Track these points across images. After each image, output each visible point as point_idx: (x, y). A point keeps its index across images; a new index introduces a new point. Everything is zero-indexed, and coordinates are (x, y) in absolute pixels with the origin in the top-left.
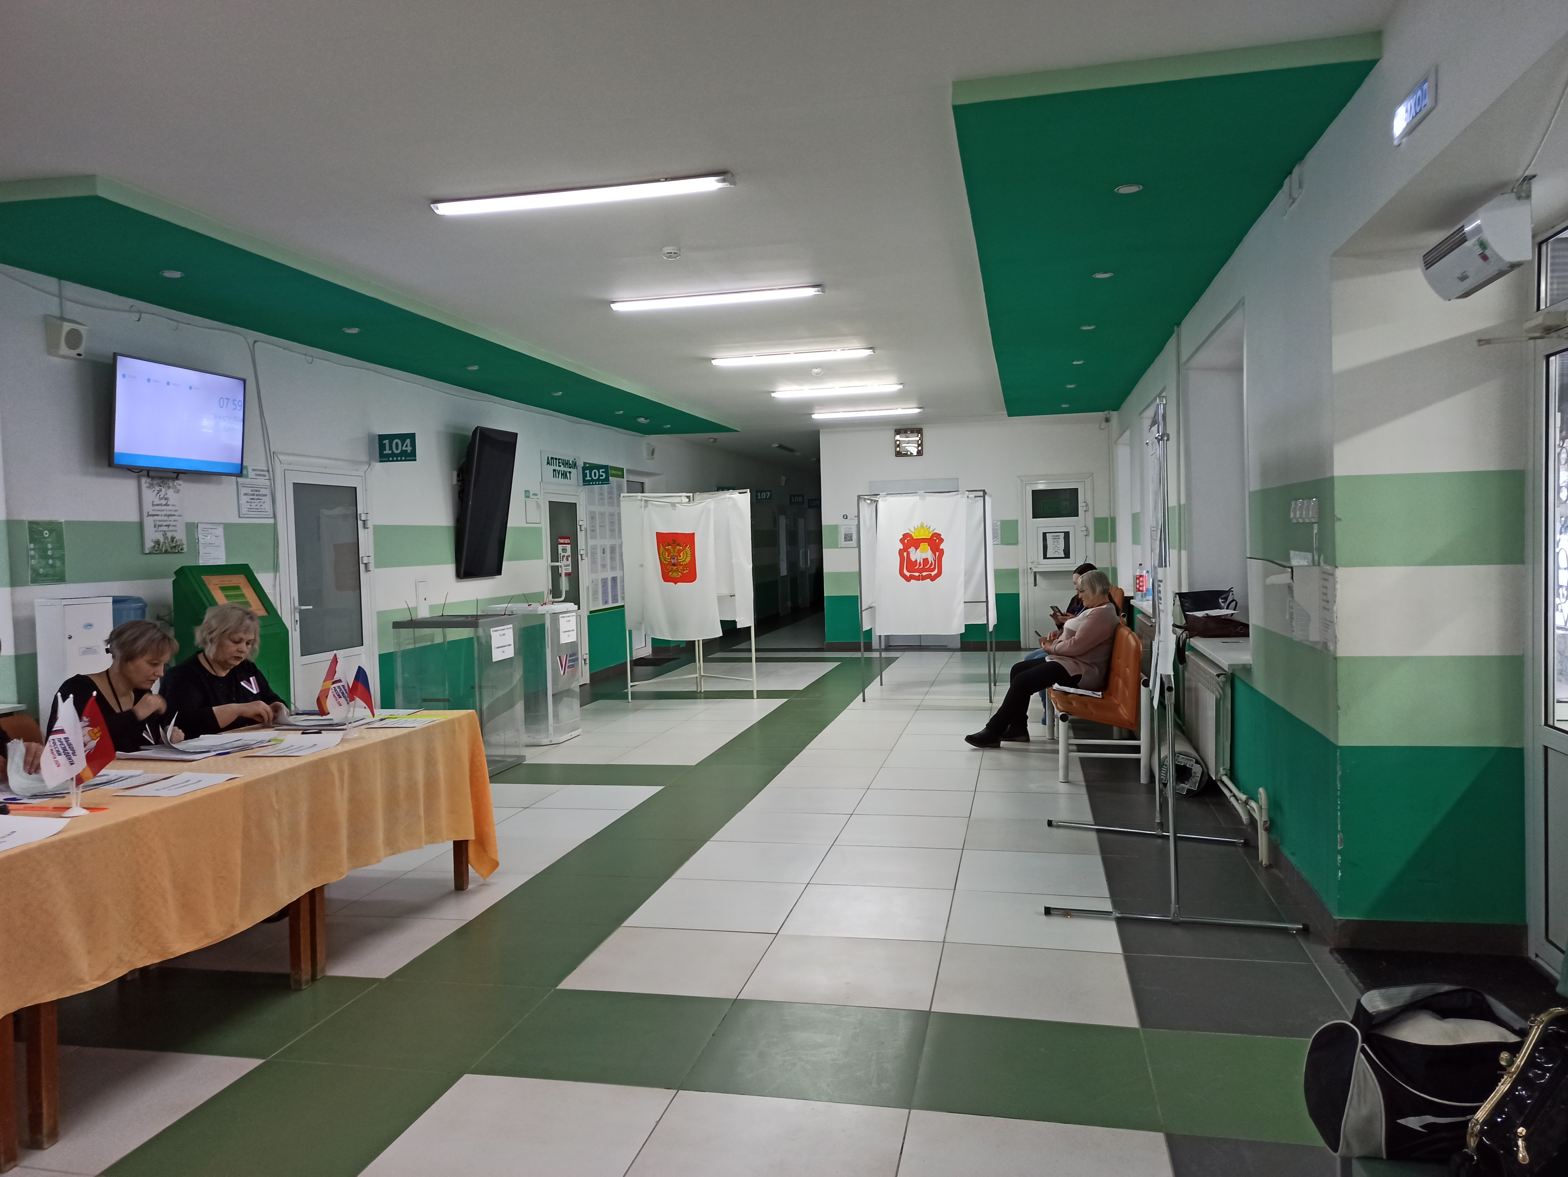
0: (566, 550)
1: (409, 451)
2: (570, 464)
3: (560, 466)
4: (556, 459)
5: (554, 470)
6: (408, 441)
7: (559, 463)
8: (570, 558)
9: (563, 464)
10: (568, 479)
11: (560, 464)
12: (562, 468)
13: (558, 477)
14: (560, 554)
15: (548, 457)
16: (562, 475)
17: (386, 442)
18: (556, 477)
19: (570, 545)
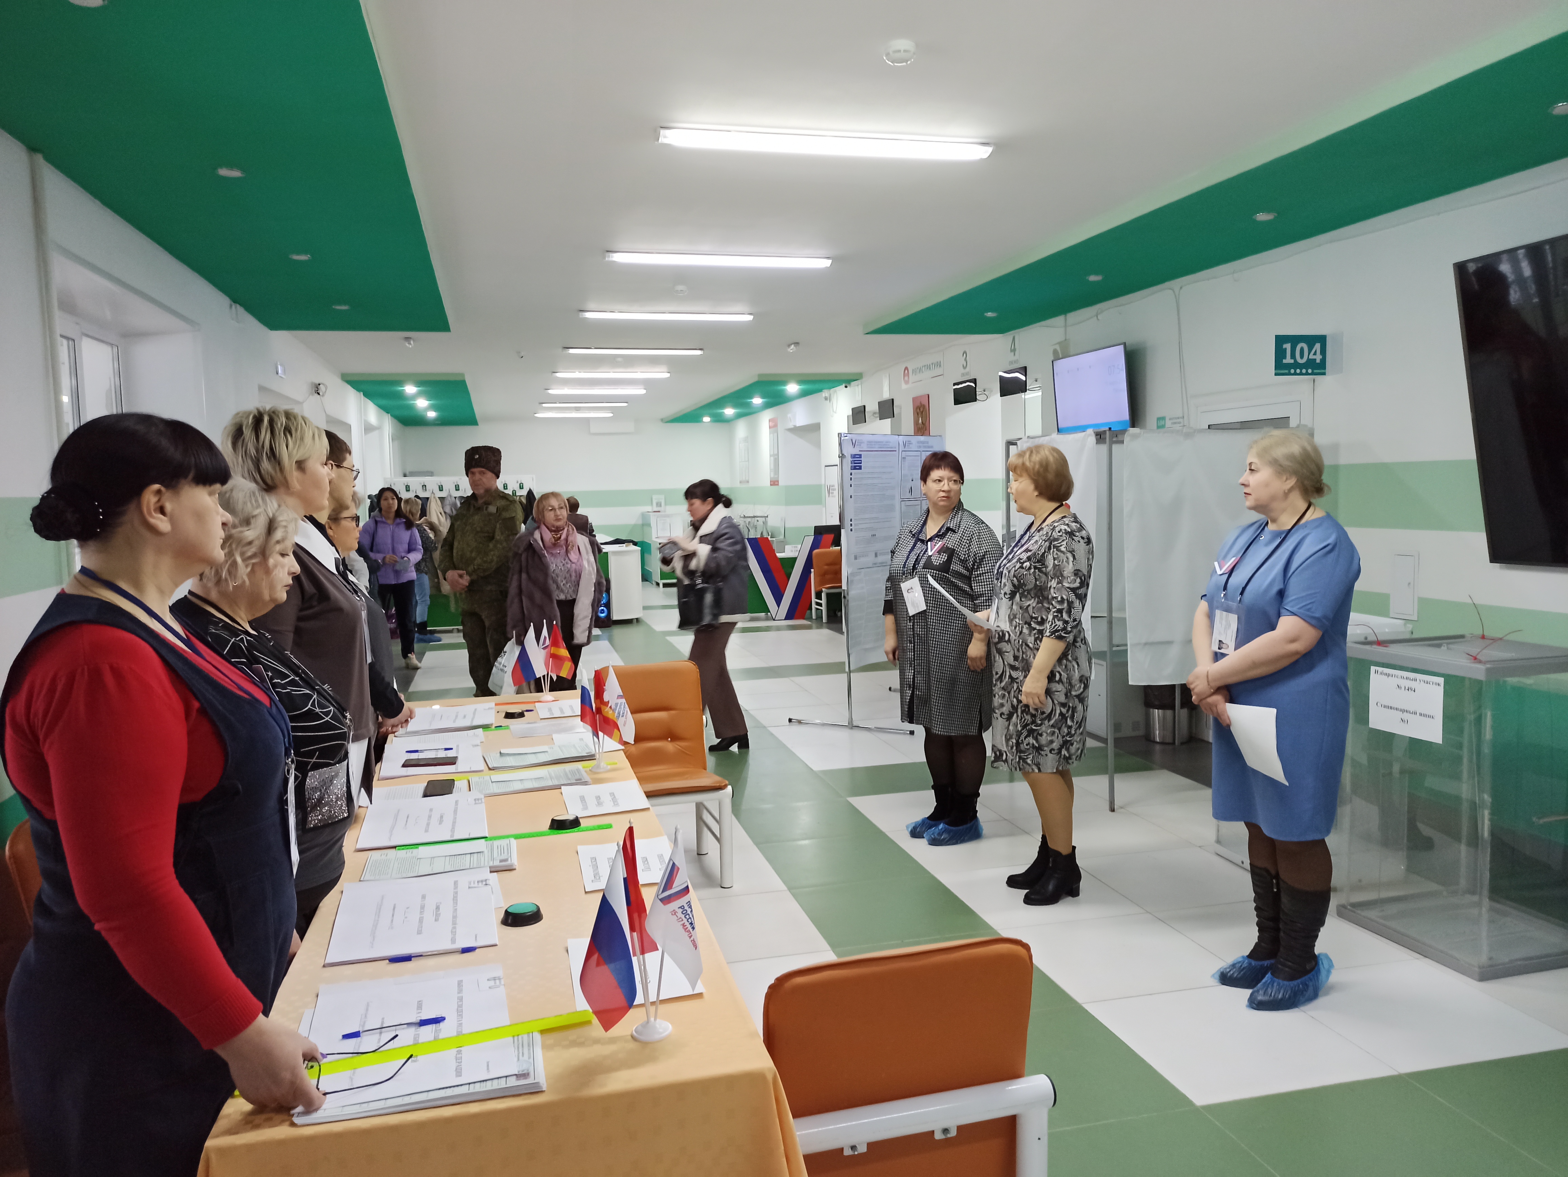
1: (1318, 361)
6: (1318, 346)
17: (1288, 346)
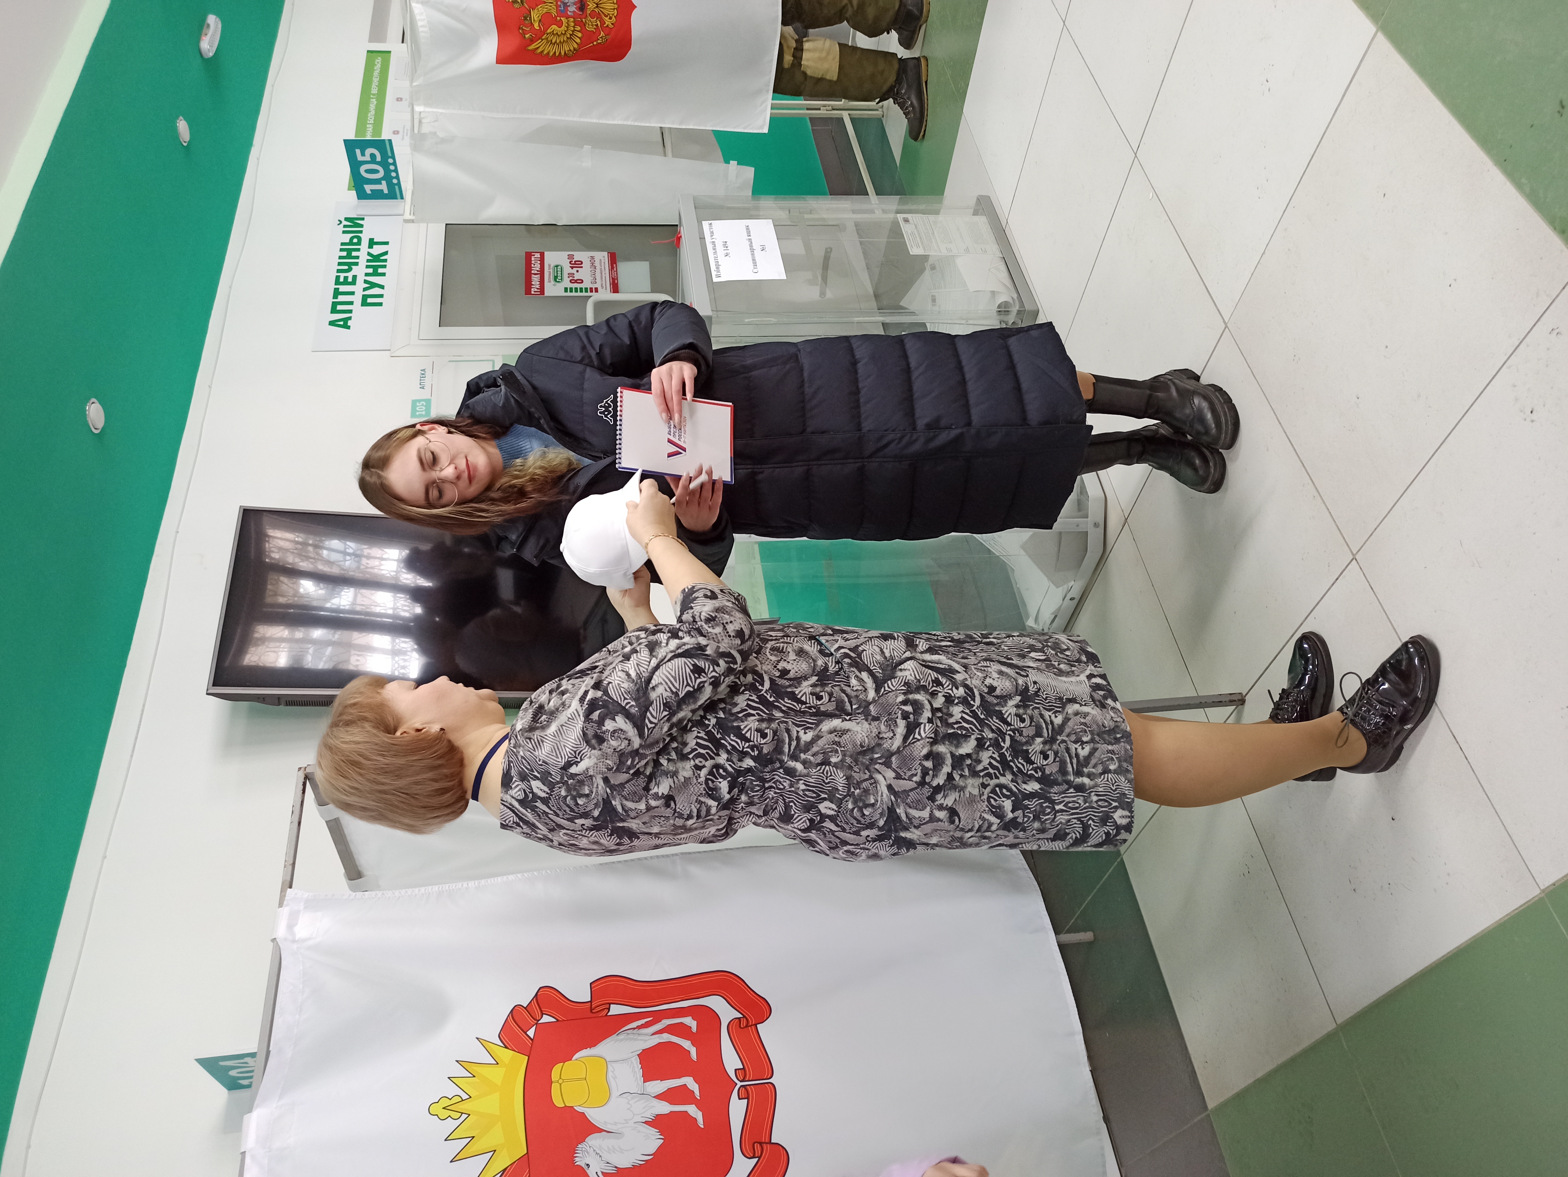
0: (557, 266)
2: (351, 243)
3: (354, 282)
4: (337, 293)
5: (364, 303)
7: (346, 282)
8: (578, 256)
9: (349, 270)
10: (386, 253)
11: (350, 275)
12: (360, 271)
13: (382, 287)
14: (566, 290)
15: (332, 323)
16: (375, 274)
18: (381, 296)
19: (547, 254)
